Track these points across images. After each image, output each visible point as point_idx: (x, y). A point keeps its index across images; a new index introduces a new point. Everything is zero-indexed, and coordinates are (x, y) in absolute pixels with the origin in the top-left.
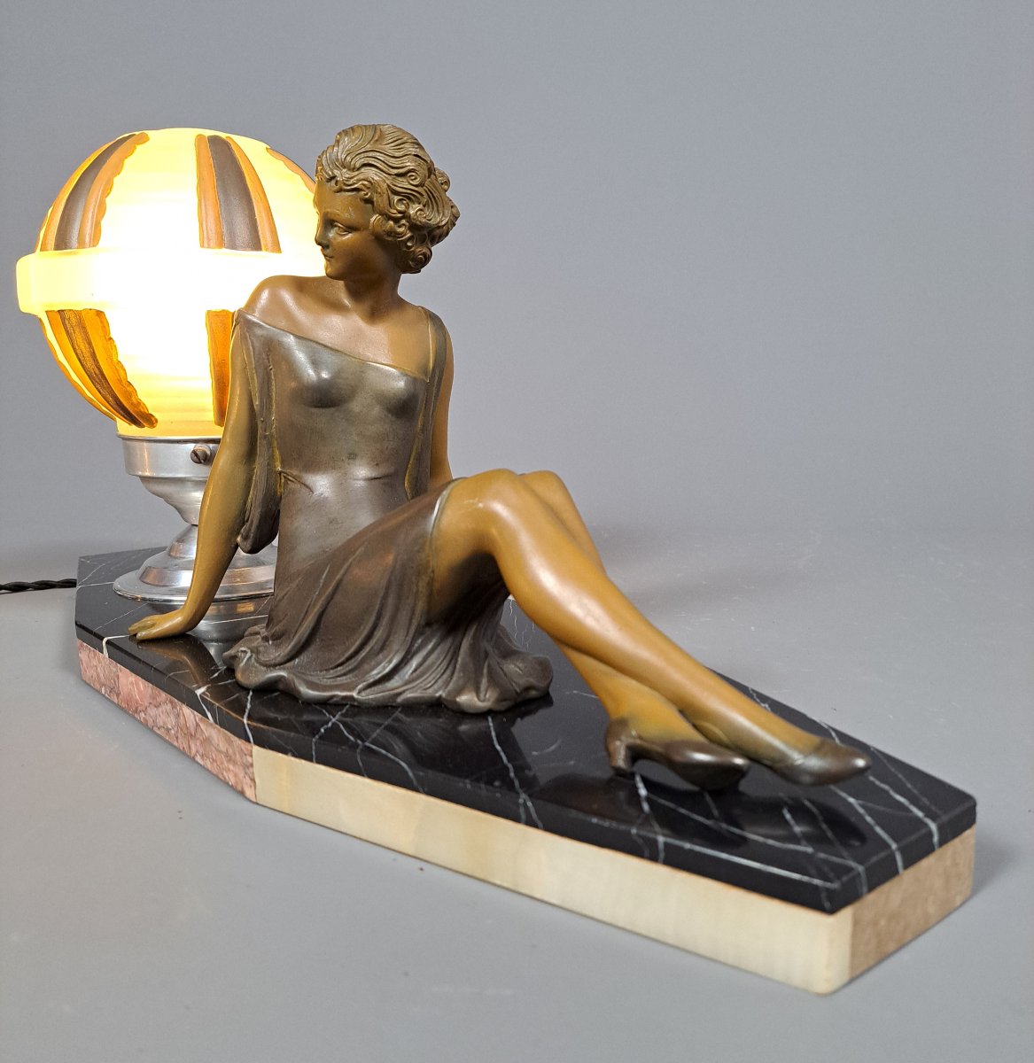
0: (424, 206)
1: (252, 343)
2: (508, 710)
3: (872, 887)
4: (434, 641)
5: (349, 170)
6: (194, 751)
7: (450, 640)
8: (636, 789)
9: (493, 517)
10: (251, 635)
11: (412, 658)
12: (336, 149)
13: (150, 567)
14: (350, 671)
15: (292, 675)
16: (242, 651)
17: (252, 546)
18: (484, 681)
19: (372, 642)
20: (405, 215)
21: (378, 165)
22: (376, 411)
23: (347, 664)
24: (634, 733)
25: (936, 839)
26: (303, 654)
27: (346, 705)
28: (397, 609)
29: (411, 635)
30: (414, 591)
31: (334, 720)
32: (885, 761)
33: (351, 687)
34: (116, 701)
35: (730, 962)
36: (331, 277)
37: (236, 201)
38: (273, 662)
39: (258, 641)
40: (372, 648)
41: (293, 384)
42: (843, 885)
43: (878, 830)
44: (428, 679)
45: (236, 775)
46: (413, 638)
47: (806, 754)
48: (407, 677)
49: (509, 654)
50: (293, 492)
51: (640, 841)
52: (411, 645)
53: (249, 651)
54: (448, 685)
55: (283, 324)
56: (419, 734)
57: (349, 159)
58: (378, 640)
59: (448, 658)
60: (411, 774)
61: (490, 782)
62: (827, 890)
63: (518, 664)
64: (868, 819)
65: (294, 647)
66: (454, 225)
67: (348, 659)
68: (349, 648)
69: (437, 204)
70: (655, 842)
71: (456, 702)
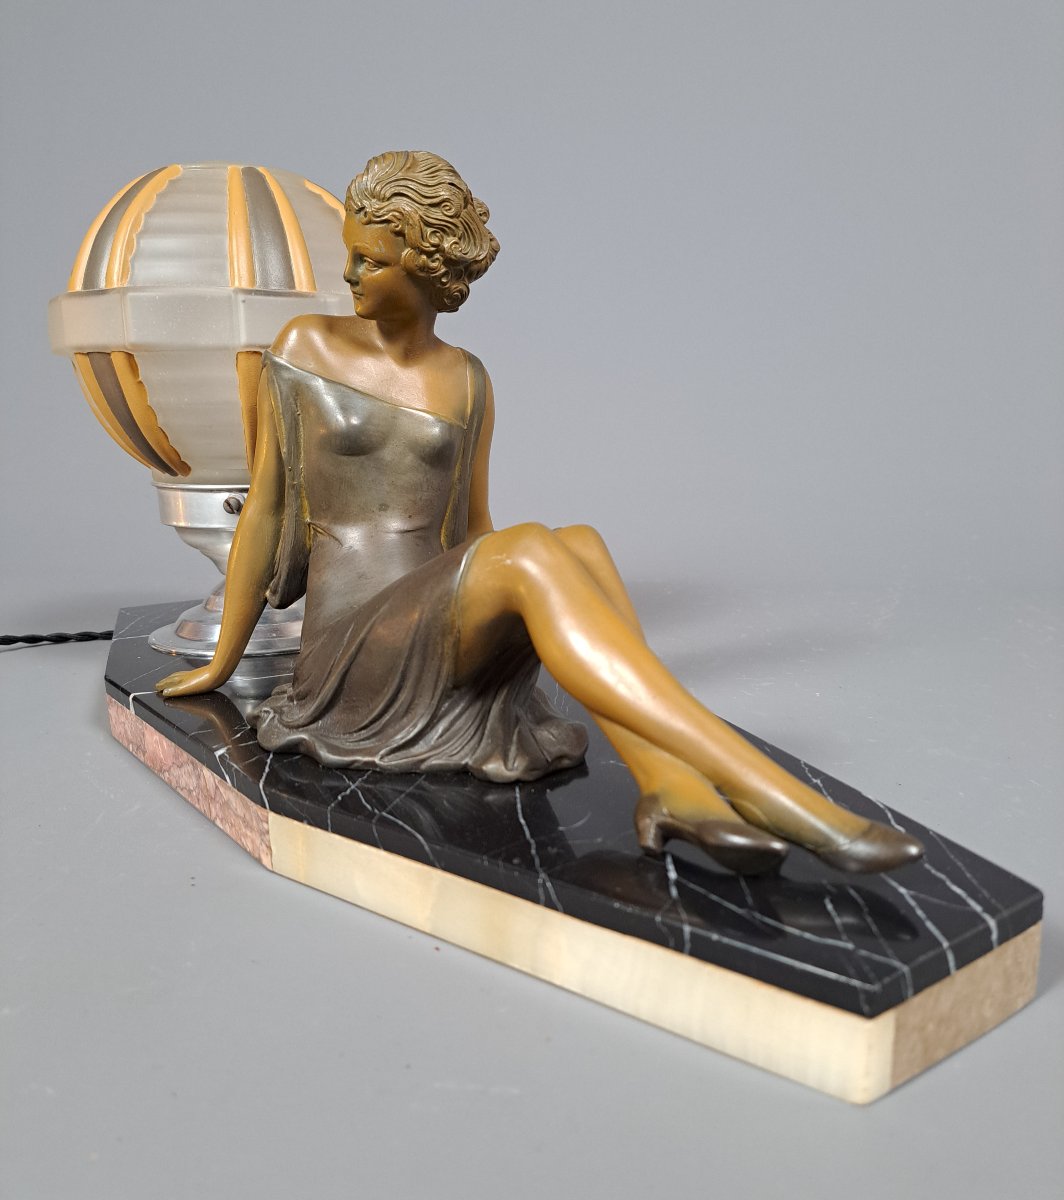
0: (460, 239)
1: (279, 386)
2: (538, 780)
3: (918, 989)
4: (462, 704)
5: (379, 200)
6: (214, 815)
7: (478, 705)
8: (666, 871)
9: (522, 574)
10: (278, 693)
11: (439, 721)
12: (365, 178)
13: (185, 621)
14: (374, 735)
15: (313, 739)
16: (265, 712)
17: (281, 601)
18: (513, 749)
19: (397, 705)
20: (438, 248)
21: (410, 194)
22: (409, 459)
23: (371, 727)
24: (665, 810)
25: (994, 936)
26: (327, 716)
27: (368, 771)
28: (421, 671)
29: (437, 698)
30: (440, 651)
31: (353, 787)
32: (944, 846)
33: (371, 752)
34: (142, 759)
35: (760, 1063)
36: (363, 317)
37: (268, 236)
38: (296, 723)
39: (283, 701)
40: (396, 711)
41: (323, 431)
42: (884, 987)
43: (929, 925)
44: (454, 746)
45: (253, 842)
46: (439, 702)
47: (854, 839)
48: (432, 743)
49: (543, 719)
50: (322, 545)
51: (664, 930)
52: (438, 708)
53: (272, 712)
54: (474, 753)
55: (312, 366)
56: (445, 802)
57: (378, 188)
58: (402, 702)
59: (476, 723)
60: (427, 848)
61: (508, 860)
62: (866, 992)
63: (552, 730)
64: (920, 912)
65: (317, 708)
66: (494, 259)
67: (372, 722)
68: (373, 710)
69: (474, 237)
70: (681, 931)
71: (482, 771)
